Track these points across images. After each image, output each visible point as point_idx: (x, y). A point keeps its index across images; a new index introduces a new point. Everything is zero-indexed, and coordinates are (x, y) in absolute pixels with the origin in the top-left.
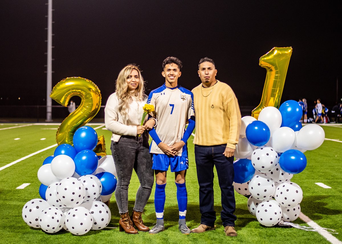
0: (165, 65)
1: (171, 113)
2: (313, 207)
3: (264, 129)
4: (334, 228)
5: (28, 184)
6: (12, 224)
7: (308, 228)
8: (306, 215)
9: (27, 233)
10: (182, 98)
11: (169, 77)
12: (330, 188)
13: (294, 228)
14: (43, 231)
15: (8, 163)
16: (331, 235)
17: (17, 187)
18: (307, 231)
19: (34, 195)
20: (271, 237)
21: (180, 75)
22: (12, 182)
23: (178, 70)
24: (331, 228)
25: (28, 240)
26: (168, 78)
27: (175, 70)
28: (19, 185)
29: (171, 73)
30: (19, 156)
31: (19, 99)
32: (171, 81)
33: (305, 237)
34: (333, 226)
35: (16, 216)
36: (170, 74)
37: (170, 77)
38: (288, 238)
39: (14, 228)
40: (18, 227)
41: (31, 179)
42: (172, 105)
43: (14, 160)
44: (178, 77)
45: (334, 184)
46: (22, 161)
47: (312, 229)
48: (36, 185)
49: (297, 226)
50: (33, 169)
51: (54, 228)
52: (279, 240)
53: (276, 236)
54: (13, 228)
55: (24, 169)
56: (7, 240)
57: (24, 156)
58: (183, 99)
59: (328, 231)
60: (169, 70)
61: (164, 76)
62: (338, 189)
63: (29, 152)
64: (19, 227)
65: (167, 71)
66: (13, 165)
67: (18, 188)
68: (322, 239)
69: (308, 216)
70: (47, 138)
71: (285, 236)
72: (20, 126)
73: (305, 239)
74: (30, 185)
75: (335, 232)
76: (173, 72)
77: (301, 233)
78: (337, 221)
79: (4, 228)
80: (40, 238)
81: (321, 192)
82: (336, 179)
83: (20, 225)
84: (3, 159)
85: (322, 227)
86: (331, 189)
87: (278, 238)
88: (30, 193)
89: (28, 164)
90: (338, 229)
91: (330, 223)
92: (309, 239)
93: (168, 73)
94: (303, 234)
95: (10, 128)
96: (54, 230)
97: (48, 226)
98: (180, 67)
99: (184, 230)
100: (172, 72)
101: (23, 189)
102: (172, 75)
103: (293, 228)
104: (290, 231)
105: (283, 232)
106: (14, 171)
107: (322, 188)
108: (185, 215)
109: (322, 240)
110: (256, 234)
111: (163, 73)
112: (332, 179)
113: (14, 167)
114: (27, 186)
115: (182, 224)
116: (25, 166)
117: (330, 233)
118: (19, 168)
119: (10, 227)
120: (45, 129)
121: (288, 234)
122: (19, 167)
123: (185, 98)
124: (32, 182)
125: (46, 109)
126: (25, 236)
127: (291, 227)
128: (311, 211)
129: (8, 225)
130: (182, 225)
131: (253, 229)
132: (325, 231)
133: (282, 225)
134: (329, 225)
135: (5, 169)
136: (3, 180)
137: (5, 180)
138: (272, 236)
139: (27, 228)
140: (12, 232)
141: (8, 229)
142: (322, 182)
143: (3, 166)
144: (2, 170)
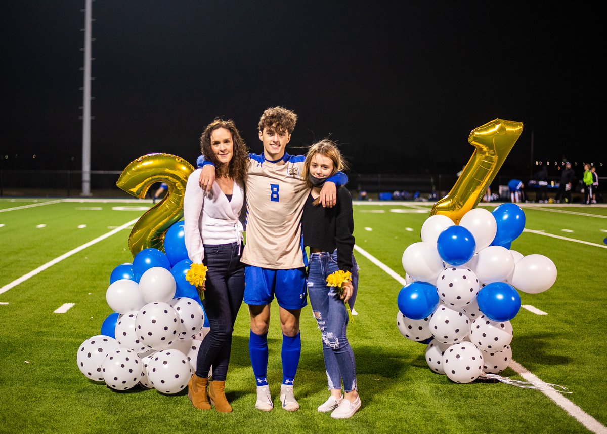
2: (525, 346)
3: (467, 239)
4: (564, 384)
5: (71, 305)
6: (58, 374)
7: (523, 383)
8: (517, 362)
9: (84, 390)
12: (546, 314)
13: (502, 382)
14: (108, 387)
15: (34, 268)
16: (561, 396)
17: (55, 310)
18: (524, 389)
19: (84, 324)
20: (469, 398)
22: (45, 301)
24: (559, 383)
25: (87, 403)
28: (57, 307)
30: (49, 256)
31: (34, 157)
33: (522, 399)
34: (562, 380)
35: (61, 361)
38: (496, 400)
39: (62, 382)
40: (67, 380)
41: (75, 295)
43: (42, 264)
45: (551, 307)
46: (55, 264)
47: (531, 385)
48: (84, 306)
49: (507, 381)
50: (76, 279)
51: (124, 382)
52: (483, 404)
53: (476, 397)
55: (61, 279)
56: (54, 403)
57: (57, 256)
59: (556, 388)
62: (558, 317)
63: (64, 249)
64: (70, 380)
66: (43, 271)
67: (56, 312)
68: (549, 402)
69: (521, 363)
70: (87, 225)
71: (490, 397)
72: (42, 204)
73: (523, 403)
74: (74, 307)
75: (566, 390)
77: (514, 393)
78: (566, 372)
79: (46, 382)
80: (106, 399)
81: (533, 322)
82: (553, 299)
83: (70, 377)
84: (25, 261)
85: (546, 381)
86: (547, 316)
87: (480, 400)
88: (78, 321)
89: (67, 270)
90: (570, 384)
91: (555, 375)
92: (528, 403)
94: (519, 393)
95: (26, 207)
96: (125, 385)
97: (116, 379)
101: (64, 314)
103: (500, 383)
104: (496, 389)
105: (486, 390)
106: (45, 282)
107: (534, 314)
109: (550, 404)
110: (444, 394)
112: (546, 299)
113: (45, 274)
114: (71, 309)
116: (61, 273)
117: (559, 392)
118: (52, 276)
119: (56, 380)
120: (81, 209)
121: (493, 393)
122: (51, 274)
124: (78, 302)
125: (80, 176)
126: (82, 396)
127: (497, 381)
128: (523, 353)
129: (52, 376)
131: (439, 385)
132: (550, 388)
133: (483, 378)
134: (556, 378)
135: (32, 278)
136: (30, 297)
137: (34, 297)
138: (471, 397)
139: (82, 381)
140: (59, 389)
141: (52, 384)
142: (531, 304)
143: (26, 274)
144: (26, 281)
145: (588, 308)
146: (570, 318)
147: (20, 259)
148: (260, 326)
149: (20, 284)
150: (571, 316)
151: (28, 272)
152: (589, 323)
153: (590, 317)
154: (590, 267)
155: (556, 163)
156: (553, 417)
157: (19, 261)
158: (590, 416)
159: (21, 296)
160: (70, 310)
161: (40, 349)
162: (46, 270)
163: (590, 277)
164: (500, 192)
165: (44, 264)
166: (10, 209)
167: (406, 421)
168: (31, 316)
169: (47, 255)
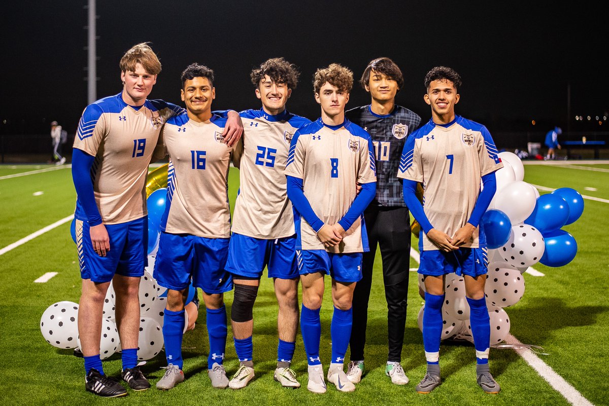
0: (429, 82)
1: (450, 172)
4: (542, 345)
5: (53, 274)
6: (26, 343)
10: (465, 141)
11: (437, 103)
12: (542, 275)
15: (22, 237)
17: (35, 279)
19: (63, 293)
21: (456, 98)
22: (27, 271)
23: (454, 91)
24: (537, 344)
26: (436, 106)
27: (447, 91)
28: (38, 277)
29: (440, 96)
32: (440, 111)
35: (33, 330)
36: (439, 99)
37: (439, 104)
39: (29, 351)
40: (35, 349)
41: (59, 264)
42: (450, 157)
43: (31, 232)
44: (455, 105)
46: (45, 233)
48: (67, 275)
50: (64, 247)
51: (106, 352)
54: (27, 351)
55: (48, 248)
57: (49, 224)
58: (469, 141)
59: (533, 349)
60: (437, 91)
61: (428, 102)
62: (554, 278)
63: (57, 217)
64: (38, 348)
65: (434, 93)
66: (30, 240)
67: (38, 281)
72: (44, 170)
74: (56, 276)
76: (444, 96)
79: (13, 351)
81: (527, 283)
83: (39, 345)
84: (14, 230)
85: (524, 343)
86: (544, 277)
88: (57, 290)
89: (55, 239)
91: (536, 336)
93: (434, 97)
95: (27, 173)
96: (106, 355)
98: (456, 86)
99: (487, 386)
100: (442, 95)
101: (45, 283)
102: (443, 100)
106: (31, 251)
107: (530, 275)
108: (487, 357)
109: (522, 364)
111: (427, 97)
114: (53, 278)
115: (482, 373)
116: (50, 242)
117: (534, 353)
118: (39, 245)
119: (23, 349)
122: (39, 243)
123: (471, 139)
124: (61, 271)
129: (20, 344)
130: (483, 376)
132: (527, 349)
134: (534, 339)
136: (12, 267)
137: (17, 267)
144: (12, 250)
145: (588, 268)
146: (567, 278)
147: (9, 228)
148: (314, 300)
149: (5, 254)
150: (568, 277)
151: (15, 241)
152: (585, 283)
153: (588, 277)
154: (602, 226)
155: (597, 118)
156: (522, 377)
157: (8, 230)
158: (559, 376)
159: (3, 265)
160: (51, 279)
161: (13, 319)
162: (34, 238)
163: (600, 237)
164: (530, 149)
165: (33, 232)
166: (9, 176)
167: (370, 384)
168: (9, 286)
169: (38, 224)
